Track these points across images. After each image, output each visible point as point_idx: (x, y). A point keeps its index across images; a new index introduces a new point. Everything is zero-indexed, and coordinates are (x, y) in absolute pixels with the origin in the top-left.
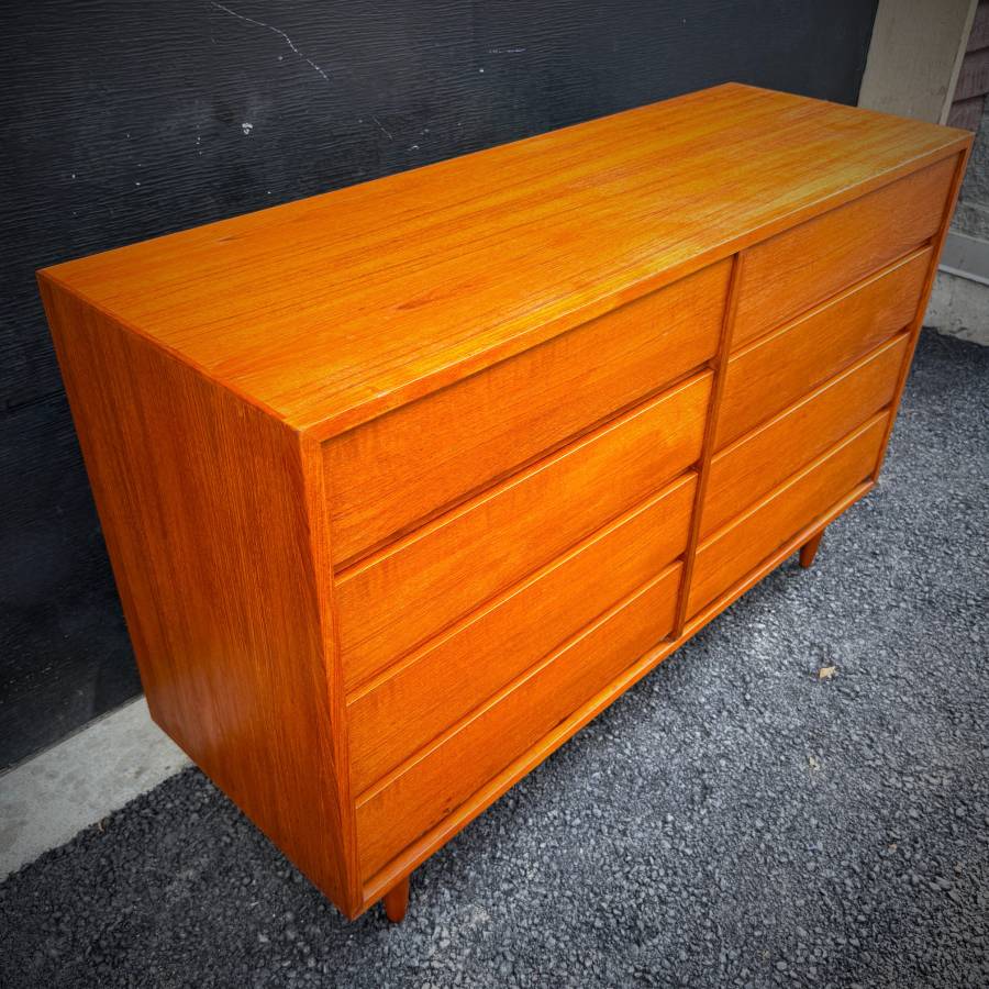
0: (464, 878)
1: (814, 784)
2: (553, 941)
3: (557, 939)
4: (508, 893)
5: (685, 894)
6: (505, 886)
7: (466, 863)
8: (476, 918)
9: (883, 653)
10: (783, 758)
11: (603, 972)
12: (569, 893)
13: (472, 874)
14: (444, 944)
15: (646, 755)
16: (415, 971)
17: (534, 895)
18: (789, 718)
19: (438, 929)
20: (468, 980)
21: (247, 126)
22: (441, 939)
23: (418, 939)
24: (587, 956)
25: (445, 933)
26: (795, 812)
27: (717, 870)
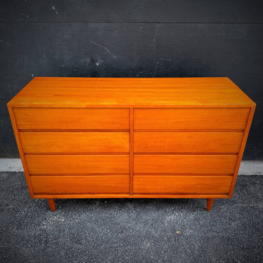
0: (68, 213)
1: (142, 248)
2: (66, 232)
3: (67, 232)
4: (70, 220)
5: (93, 244)
6: (71, 219)
7: (71, 211)
8: (62, 220)
9: (198, 238)
10: (143, 239)
11: (66, 242)
12: (78, 228)
13: (70, 214)
14: (53, 219)
15: (120, 219)
16: (46, 219)
17: (73, 224)
18: (156, 234)
19: (55, 217)
20: (49, 226)
21: (97, 64)
22: (54, 218)
23: (52, 215)
24: (67, 238)
25: (55, 218)
26: (131, 249)
27: (104, 245)
